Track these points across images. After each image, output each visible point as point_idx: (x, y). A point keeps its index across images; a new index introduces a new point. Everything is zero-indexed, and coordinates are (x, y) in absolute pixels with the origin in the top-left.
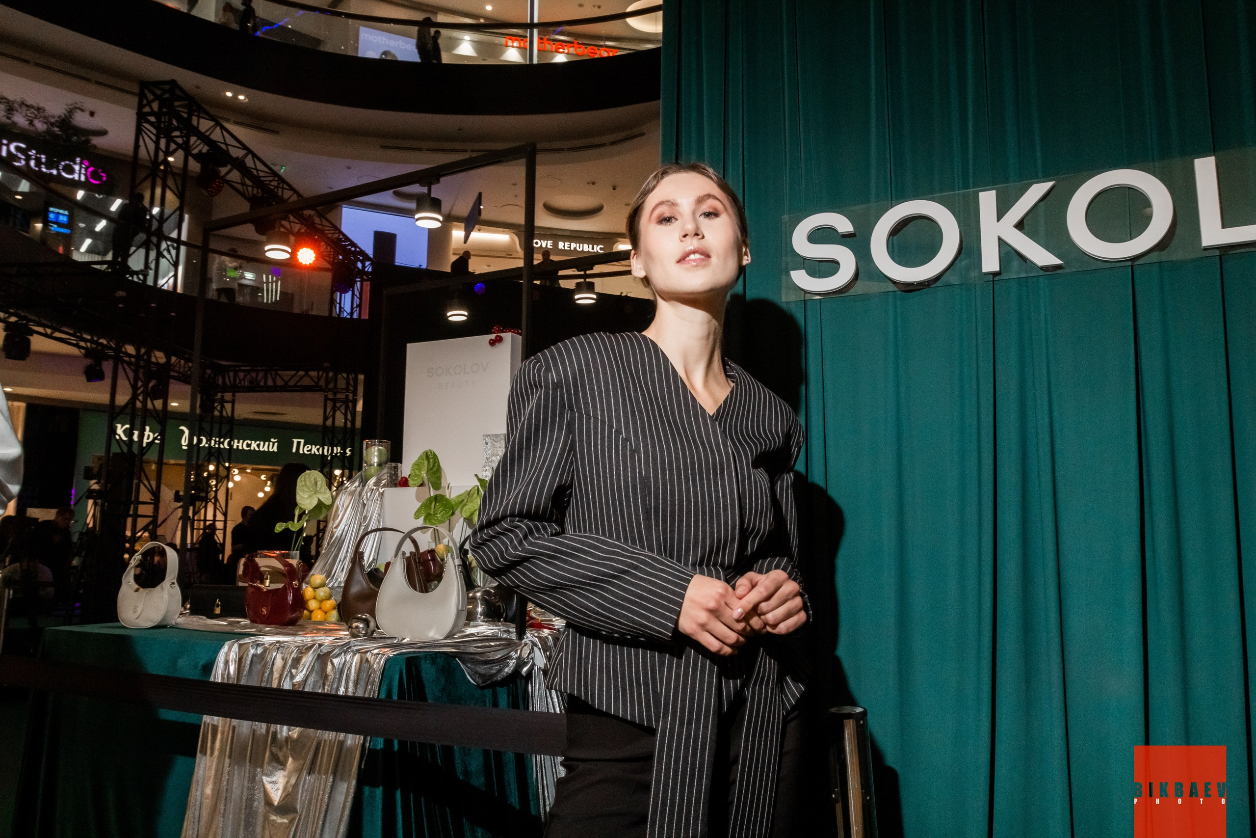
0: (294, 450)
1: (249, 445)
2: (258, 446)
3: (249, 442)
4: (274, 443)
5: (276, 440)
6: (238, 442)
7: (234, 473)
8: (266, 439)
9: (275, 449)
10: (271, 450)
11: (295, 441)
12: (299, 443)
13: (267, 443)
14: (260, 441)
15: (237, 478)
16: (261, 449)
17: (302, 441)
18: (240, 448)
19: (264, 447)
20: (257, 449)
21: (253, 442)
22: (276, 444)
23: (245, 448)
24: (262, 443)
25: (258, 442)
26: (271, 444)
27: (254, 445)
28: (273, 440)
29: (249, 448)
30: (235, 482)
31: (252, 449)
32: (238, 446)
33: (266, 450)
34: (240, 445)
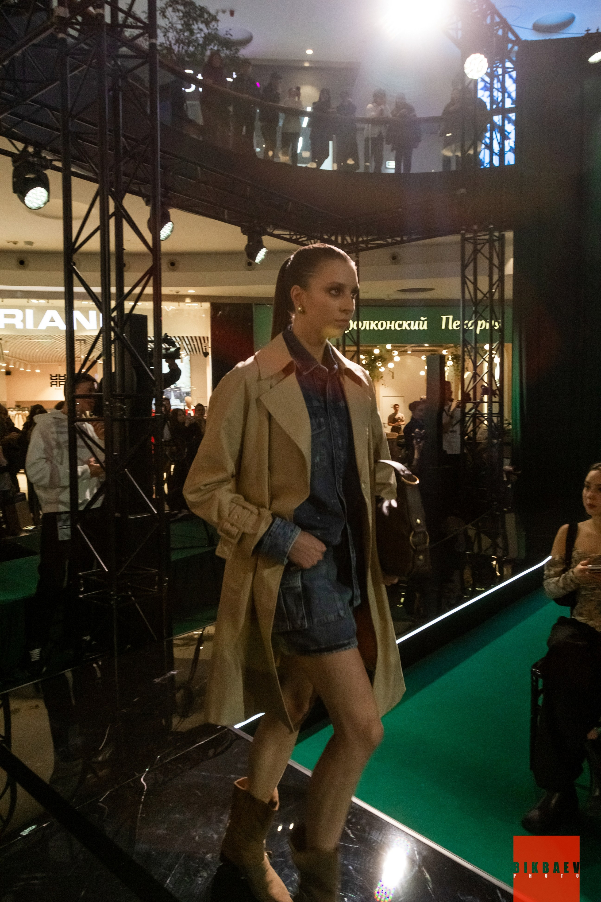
0: (443, 327)
1: (400, 326)
2: (409, 325)
3: (401, 322)
4: (423, 321)
5: (426, 318)
6: (391, 324)
7: (393, 355)
8: (416, 318)
9: (425, 327)
10: (421, 328)
11: (444, 318)
12: (447, 319)
13: (417, 322)
14: (410, 321)
15: (397, 359)
16: (412, 328)
17: (451, 317)
18: (393, 328)
19: (415, 326)
20: (408, 328)
21: (404, 322)
22: (426, 322)
23: (397, 328)
24: (412, 322)
25: (409, 322)
26: (421, 322)
27: (405, 325)
28: (422, 318)
29: (401, 329)
30: (395, 363)
31: (404, 328)
32: (390, 327)
33: (417, 329)
34: (392, 326)
